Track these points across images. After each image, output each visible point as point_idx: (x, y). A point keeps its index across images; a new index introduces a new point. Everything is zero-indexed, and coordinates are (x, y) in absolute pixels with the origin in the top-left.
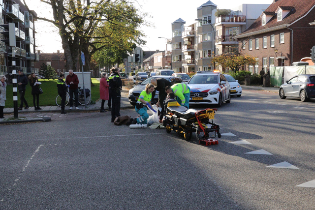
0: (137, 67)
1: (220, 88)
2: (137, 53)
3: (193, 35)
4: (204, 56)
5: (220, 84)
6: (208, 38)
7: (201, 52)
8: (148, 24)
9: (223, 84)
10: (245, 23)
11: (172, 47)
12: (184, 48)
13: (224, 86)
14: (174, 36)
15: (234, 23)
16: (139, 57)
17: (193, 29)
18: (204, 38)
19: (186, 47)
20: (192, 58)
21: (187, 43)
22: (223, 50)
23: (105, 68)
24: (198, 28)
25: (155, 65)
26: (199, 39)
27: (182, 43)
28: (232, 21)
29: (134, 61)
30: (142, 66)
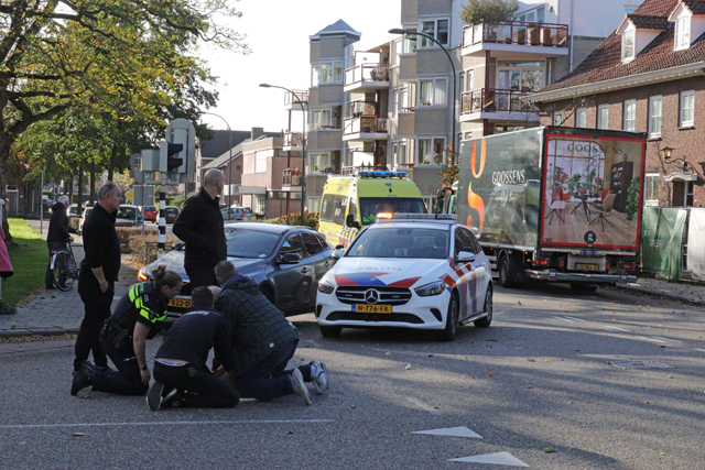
1: (453, 274)
2: (176, 142)
3: (384, 84)
4: (421, 160)
5: (455, 262)
6: (435, 96)
7: (409, 143)
8: (222, 38)
9: (465, 262)
10: (564, 51)
11: (311, 120)
12: (352, 127)
13: (469, 268)
14: (316, 84)
15: (528, 48)
16: (182, 155)
17: (385, 60)
18: (421, 95)
19: (357, 122)
20: (376, 162)
21: (362, 108)
24: (403, 57)
25: (245, 182)
26: (405, 98)
27: (345, 110)
28: (522, 42)
29: (164, 166)
30: (198, 184)
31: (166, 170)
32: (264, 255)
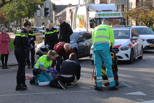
0: (49, 22)
1: (131, 43)
2: (47, 7)
5: (132, 40)
9: (135, 39)
11: (85, 1)
12: (97, 2)
16: (48, 11)
19: (99, 1)
22: (136, 4)
23: (16, 22)
25: (67, 19)
30: (54, 21)
31: (44, 16)
32: (74, 40)
